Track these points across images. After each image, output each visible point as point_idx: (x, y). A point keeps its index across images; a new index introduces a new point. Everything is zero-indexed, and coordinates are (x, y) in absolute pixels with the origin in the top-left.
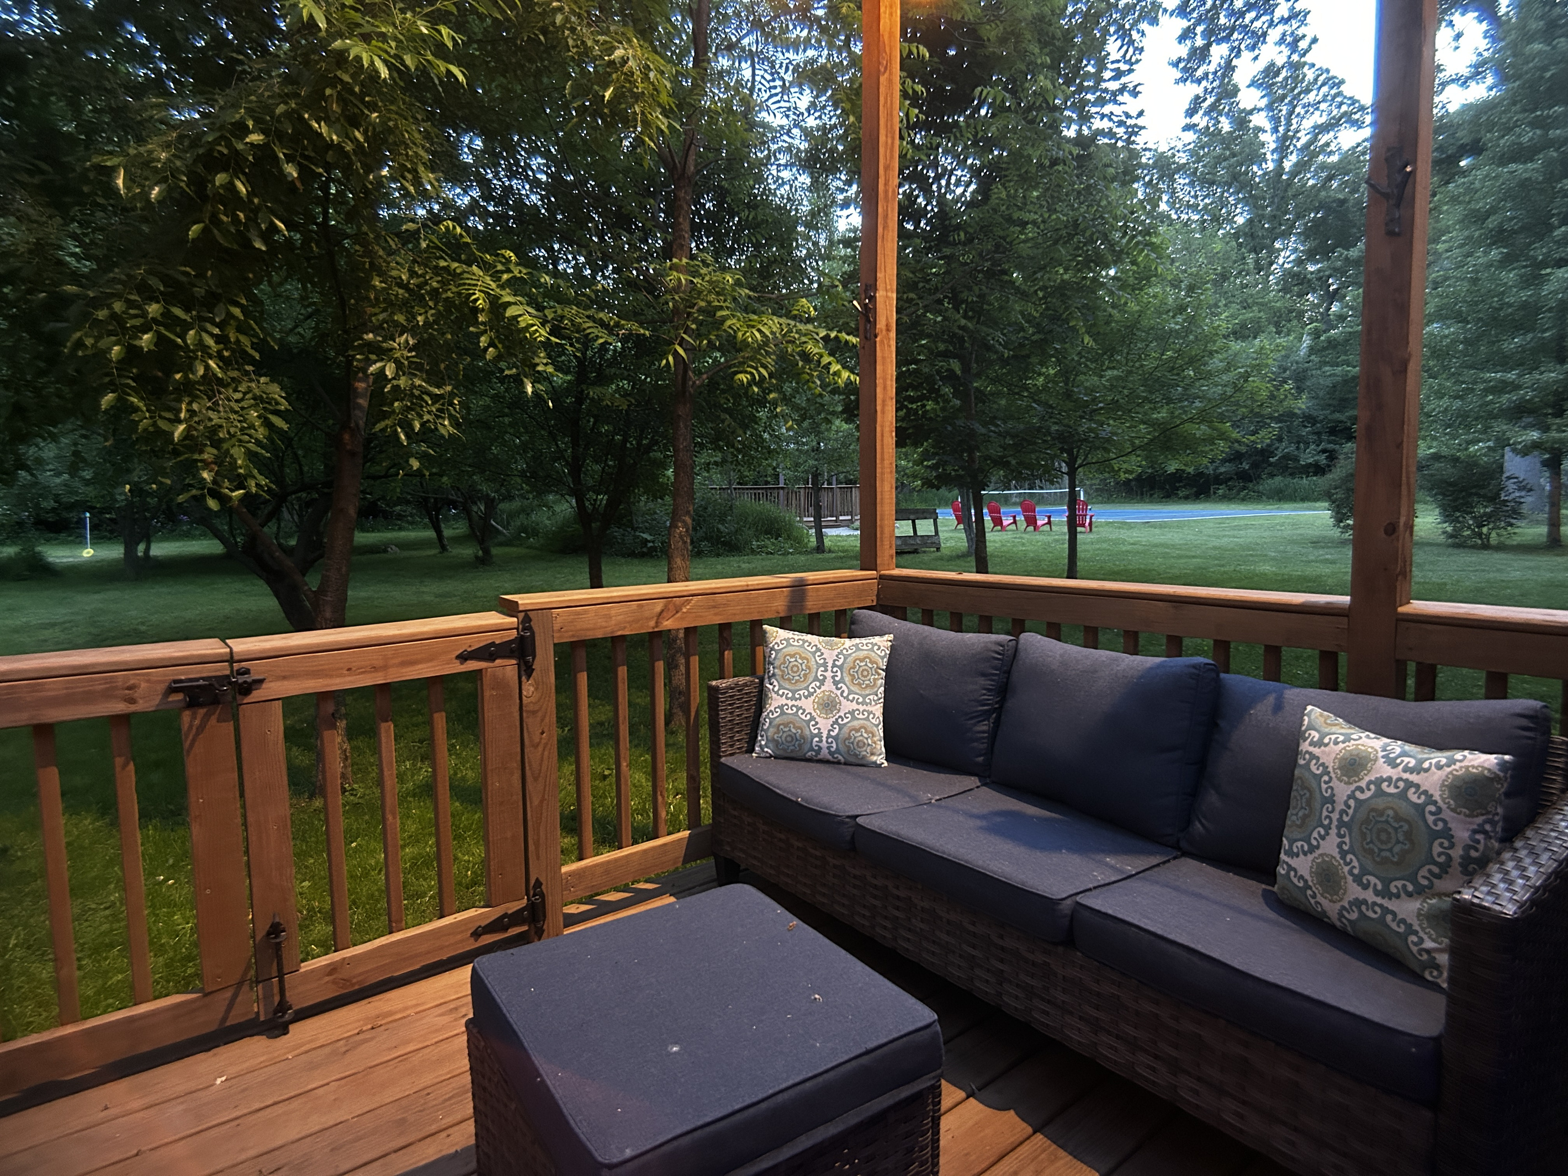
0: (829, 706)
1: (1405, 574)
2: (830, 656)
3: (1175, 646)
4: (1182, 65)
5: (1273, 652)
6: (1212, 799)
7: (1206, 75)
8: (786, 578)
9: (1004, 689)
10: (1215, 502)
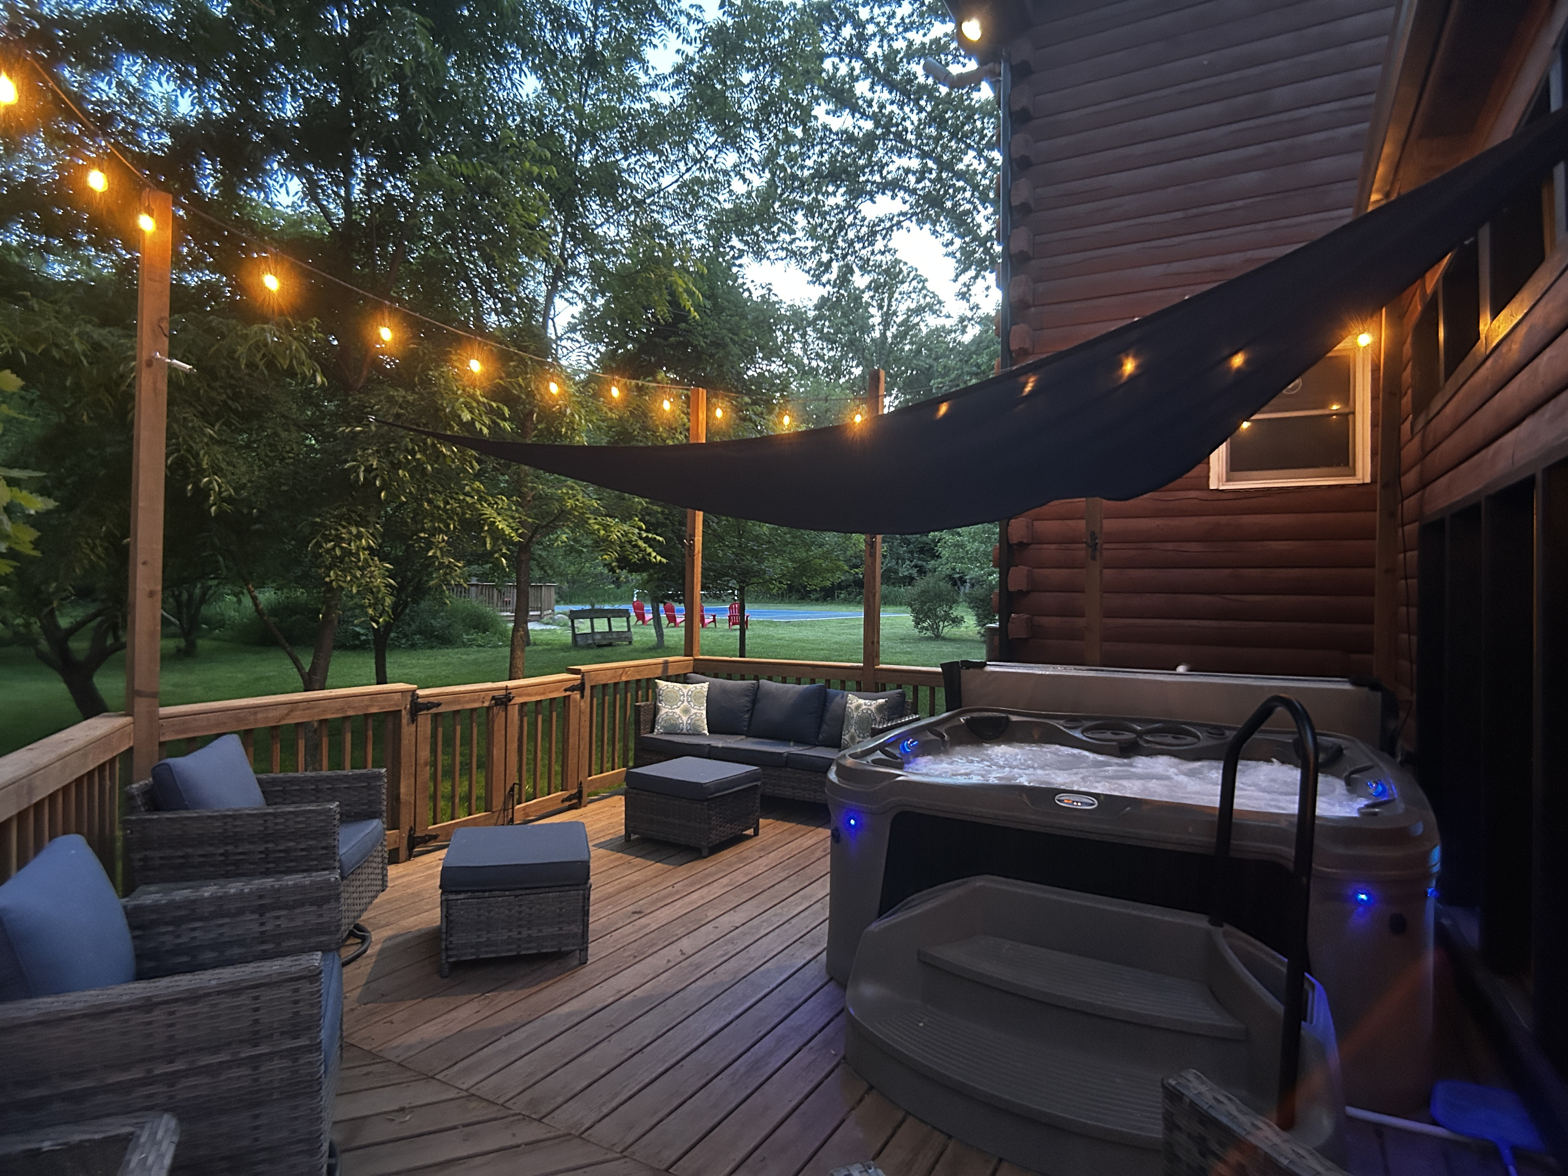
0: (686, 711)
1: (878, 656)
2: (685, 691)
3: (813, 681)
4: (812, 272)
5: (843, 682)
6: (825, 727)
7: (829, 282)
8: (661, 660)
9: (754, 701)
10: (838, 604)
